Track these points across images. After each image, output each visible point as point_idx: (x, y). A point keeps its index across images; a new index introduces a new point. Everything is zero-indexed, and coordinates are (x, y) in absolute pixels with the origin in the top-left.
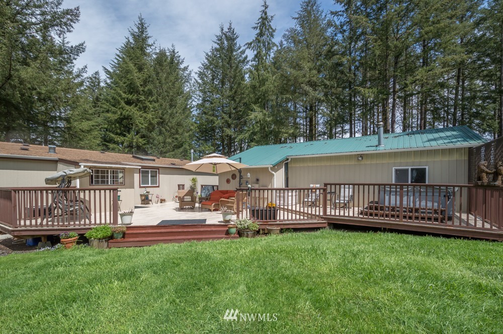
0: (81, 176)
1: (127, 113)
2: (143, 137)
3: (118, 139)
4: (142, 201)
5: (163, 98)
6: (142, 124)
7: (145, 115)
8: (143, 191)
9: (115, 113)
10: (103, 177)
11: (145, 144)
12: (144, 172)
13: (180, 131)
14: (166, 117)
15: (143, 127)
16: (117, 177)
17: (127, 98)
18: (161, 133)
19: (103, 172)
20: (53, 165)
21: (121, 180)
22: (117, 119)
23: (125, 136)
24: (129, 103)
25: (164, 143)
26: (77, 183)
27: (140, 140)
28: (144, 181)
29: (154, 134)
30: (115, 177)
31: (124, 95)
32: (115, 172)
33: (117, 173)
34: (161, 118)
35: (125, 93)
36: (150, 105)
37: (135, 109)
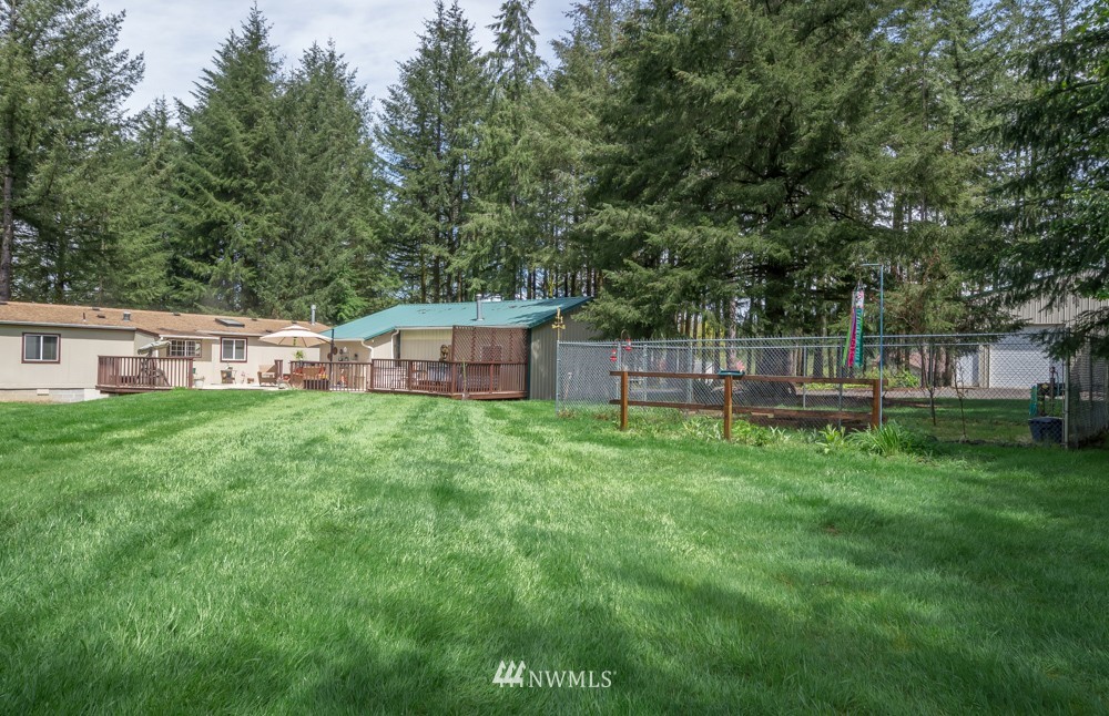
0: (159, 348)
1: (220, 215)
2: (248, 263)
3: (201, 269)
4: (223, 378)
5: (291, 184)
6: (249, 238)
7: (254, 218)
8: (225, 367)
9: (196, 213)
10: (180, 348)
11: (251, 279)
12: (226, 342)
13: (327, 251)
14: (298, 222)
15: (250, 243)
16: (193, 349)
17: (221, 186)
18: (284, 258)
19: (180, 343)
20: (130, 335)
21: (197, 352)
22: (200, 226)
23: (213, 262)
24: (224, 194)
25: (291, 277)
26: (156, 354)
27: (244, 271)
28: (227, 353)
29: (270, 259)
30: (192, 348)
31: (215, 180)
32: (192, 343)
33: (194, 344)
34: (287, 225)
35: (217, 174)
36: (265, 200)
37: (236, 206)
